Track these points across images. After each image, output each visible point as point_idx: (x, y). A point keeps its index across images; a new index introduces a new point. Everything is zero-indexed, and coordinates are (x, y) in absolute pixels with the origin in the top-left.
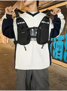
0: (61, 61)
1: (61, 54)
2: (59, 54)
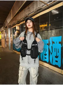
1: (47, 56)
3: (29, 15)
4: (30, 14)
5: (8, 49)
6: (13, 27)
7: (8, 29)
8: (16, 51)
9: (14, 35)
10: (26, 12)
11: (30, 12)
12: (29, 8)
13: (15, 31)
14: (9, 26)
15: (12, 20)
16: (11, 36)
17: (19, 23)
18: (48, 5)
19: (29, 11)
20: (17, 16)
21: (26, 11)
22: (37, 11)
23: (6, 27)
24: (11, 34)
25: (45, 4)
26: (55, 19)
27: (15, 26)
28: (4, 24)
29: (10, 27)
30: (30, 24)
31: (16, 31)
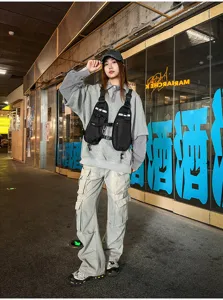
3: (115, 46)
4: (118, 44)
5: (38, 163)
8: (67, 168)
10: (103, 37)
11: (115, 38)
12: (113, 24)
14: (43, 83)
15: (55, 63)
16: (49, 120)
18: (168, 18)
19: (115, 33)
20: (75, 48)
21: (103, 32)
22: (139, 33)
23: (33, 88)
24: (49, 110)
25: (162, 15)
26: (201, 63)
28: (25, 77)
29: (49, 85)
30: (112, 68)
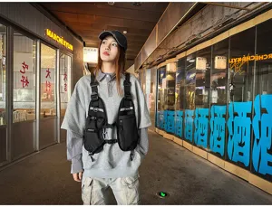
0: (247, 168)
2: (241, 149)
3: (202, 35)
4: (206, 33)
6: (159, 66)
7: (144, 72)
8: (163, 130)
9: (159, 88)
10: (193, 28)
11: (203, 29)
12: (202, 17)
13: (162, 75)
14: (147, 64)
16: (151, 92)
17: (174, 57)
19: (202, 24)
21: (194, 24)
22: (224, 24)
23: (141, 67)
24: (152, 84)
25: (241, 9)
27: (162, 65)
28: (135, 59)
29: (151, 65)
31: (164, 77)
